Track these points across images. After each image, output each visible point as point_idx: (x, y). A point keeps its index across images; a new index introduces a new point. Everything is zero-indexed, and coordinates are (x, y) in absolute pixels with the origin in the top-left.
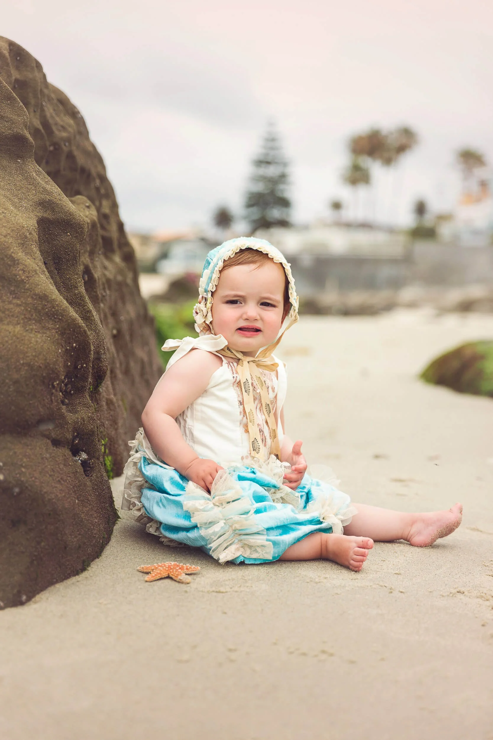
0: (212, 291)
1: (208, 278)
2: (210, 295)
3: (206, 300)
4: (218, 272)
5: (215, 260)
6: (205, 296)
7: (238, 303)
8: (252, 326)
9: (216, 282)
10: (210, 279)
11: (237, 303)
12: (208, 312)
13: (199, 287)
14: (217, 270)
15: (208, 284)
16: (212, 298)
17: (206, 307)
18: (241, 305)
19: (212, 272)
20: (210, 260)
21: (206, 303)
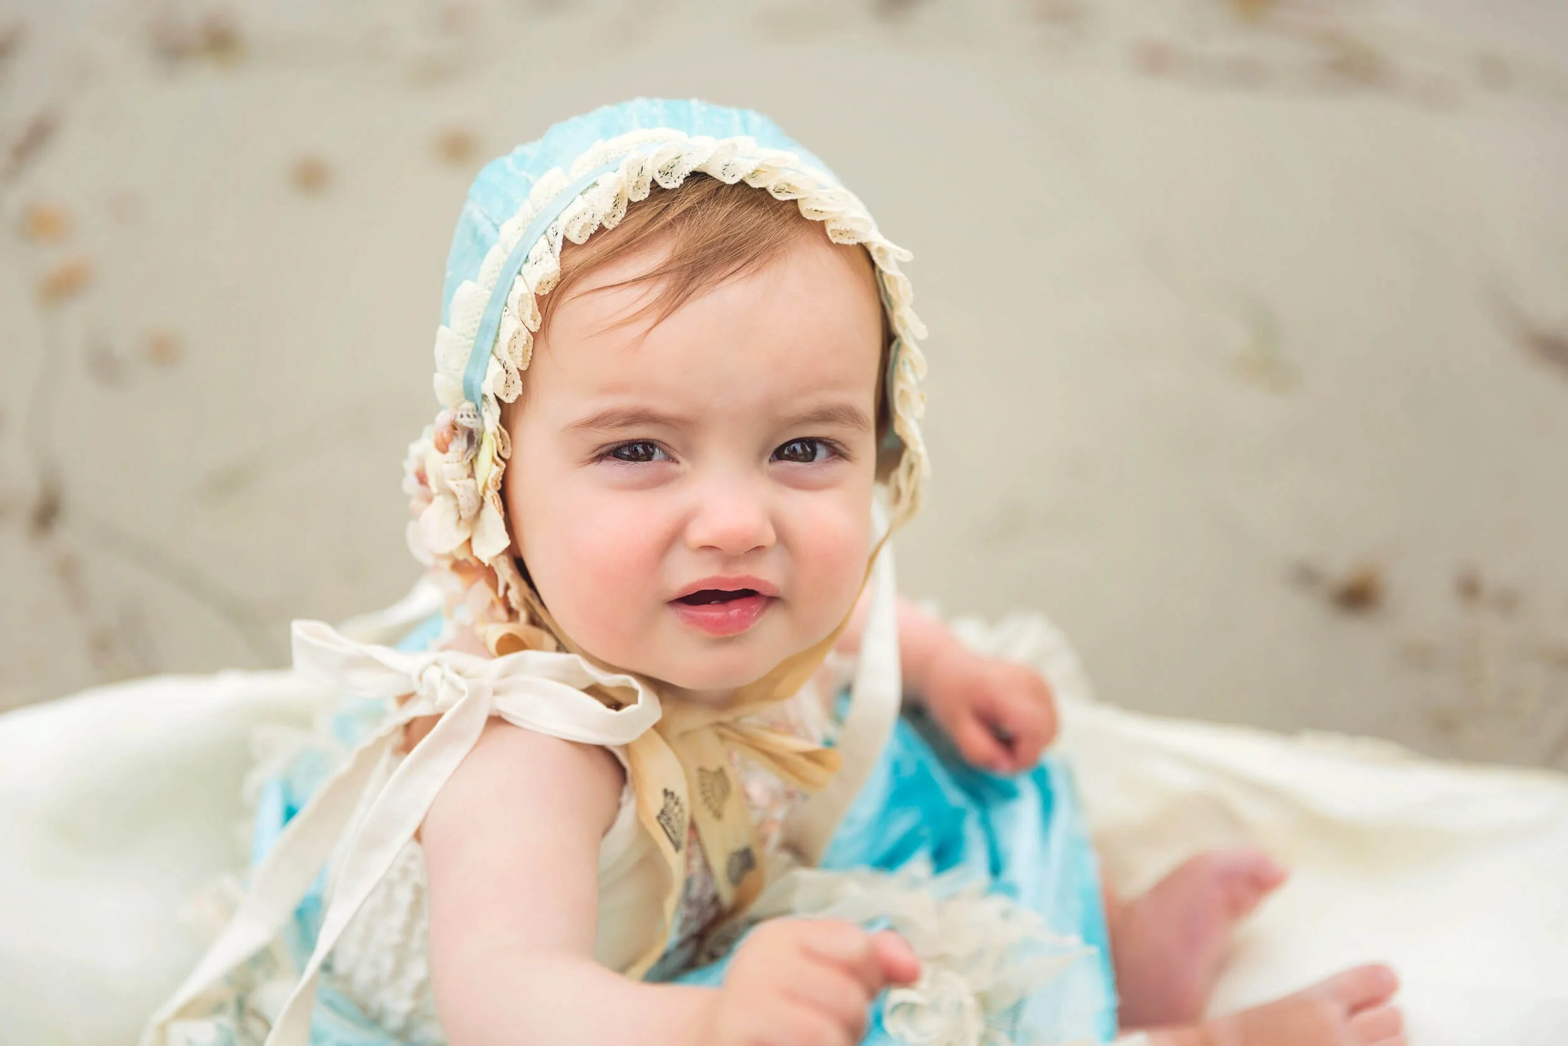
0: (503, 398)
1: (476, 326)
2: (491, 417)
3: (473, 438)
4: (531, 306)
5: (511, 231)
6: (466, 422)
7: (658, 455)
8: (738, 581)
9: (519, 352)
10: (490, 330)
11: (649, 457)
12: (483, 501)
13: (436, 371)
14: (523, 297)
15: (477, 358)
16: (503, 430)
17: (472, 475)
18: (672, 467)
19: (499, 300)
20: (486, 228)
21: (476, 455)
